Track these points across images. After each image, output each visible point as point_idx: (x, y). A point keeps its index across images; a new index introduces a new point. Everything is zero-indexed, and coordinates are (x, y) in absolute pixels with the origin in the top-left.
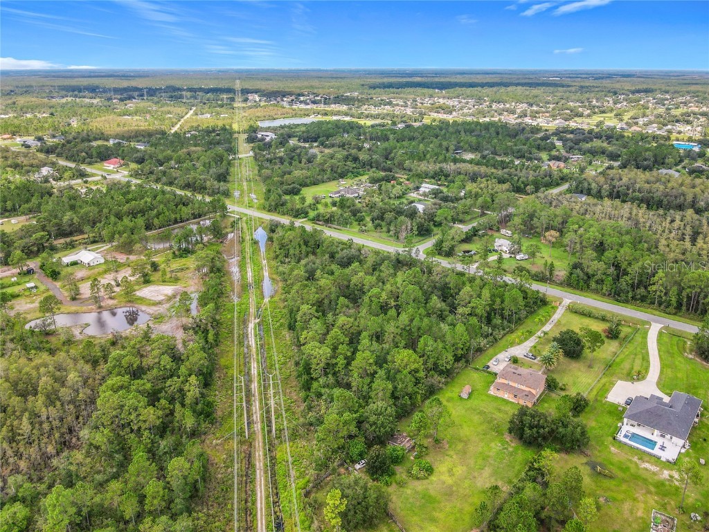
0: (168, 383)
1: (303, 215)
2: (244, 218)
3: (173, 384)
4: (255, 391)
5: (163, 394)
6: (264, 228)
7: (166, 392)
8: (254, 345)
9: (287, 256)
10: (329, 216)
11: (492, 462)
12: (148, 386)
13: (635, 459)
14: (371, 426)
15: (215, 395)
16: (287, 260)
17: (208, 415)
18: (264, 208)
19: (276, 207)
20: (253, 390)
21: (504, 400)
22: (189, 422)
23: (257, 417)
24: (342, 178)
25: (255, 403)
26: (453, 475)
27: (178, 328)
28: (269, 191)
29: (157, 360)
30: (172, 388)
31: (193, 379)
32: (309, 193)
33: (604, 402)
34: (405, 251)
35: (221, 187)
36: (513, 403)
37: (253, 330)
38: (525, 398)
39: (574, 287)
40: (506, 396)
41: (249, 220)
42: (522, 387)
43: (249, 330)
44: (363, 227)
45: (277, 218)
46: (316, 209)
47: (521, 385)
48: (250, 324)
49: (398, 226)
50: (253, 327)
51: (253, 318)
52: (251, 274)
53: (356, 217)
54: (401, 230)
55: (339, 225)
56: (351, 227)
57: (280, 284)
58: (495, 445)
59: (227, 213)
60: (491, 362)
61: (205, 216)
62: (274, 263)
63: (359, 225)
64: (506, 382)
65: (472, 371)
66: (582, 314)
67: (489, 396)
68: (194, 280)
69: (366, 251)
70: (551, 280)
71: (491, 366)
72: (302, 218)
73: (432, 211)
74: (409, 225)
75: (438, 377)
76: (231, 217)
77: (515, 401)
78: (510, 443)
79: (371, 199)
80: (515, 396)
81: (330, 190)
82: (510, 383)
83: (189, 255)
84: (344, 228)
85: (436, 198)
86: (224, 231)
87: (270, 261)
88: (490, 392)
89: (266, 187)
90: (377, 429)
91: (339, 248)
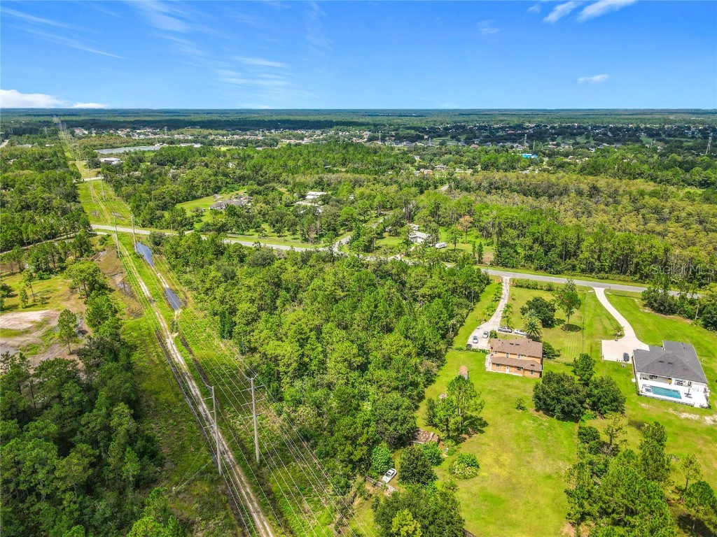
0: (83, 420)
1: (188, 227)
2: (115, 235)
3: (93, 420)
5: (78, 436)
6: (145, 244)
7: (82, 433)
8: (182, 362)
9: (187, 264)
10: (219, 225)
11: (536, 441)
12: (54, 428)
13: (671, 411)
14: (390, 424)
15: (152, 429)
16: (188, 269)
17: (153, 455)
18: (137, 224)
19: (151, 221)
21: (508, 375)
22: (131, 468)
24: (217, 193)
25: (213, 428)
26: (504, 465)
29: (55, 394)
30: (91, 425)
31: (122, 407)
32: (189, 208)
33: (602, 361)
35: (72, 206)
36: (518, 377)
37: (174, 346)
38: (531, 368)
39: (505, 265)
40: (507, 371)
41: (121, 236)
42: (524, 358)
43: (169, 346)
44: (264, 232)
45: (158, 231)
46: (201, 221)
47: (522, 355)
48: (167, 339)
49: (306, 225)
50: (172, 342)
51: (169, 333)
52: (146, 288)
53: (253, 224)
54: (309, 230)
55: (234, 233)
56: (248, 233)
57: (189, 294)
58: (527, 423)
59: (89, 231)
60: (470, 341)
61: (61, 236)
62: (171, 274)
63: (257, 231)
64: (505, 355)
65: (455, 352)
66: (528, 287)
67: (489, 373)
68: (69, 302)
69: (279, 252)
70: (480, 262)
71: (473, 344)
72: (189, 230)
73: (333, 212)
74: (318, 223)
75: (429, 363)
76: (96, 235)
77: (519, 374)
78: (540, 418)
79: (264, 205)
80: (519, 368)
81: (207, 204)
82: (509, 356)
83: (53, 276)
84: (241, 236)
85: (327, 204)
86: (94, 248)
87: (165, 273)
88: (487, 370)
89: (131, 204)
90: (399, 427)
91: (246, 252)
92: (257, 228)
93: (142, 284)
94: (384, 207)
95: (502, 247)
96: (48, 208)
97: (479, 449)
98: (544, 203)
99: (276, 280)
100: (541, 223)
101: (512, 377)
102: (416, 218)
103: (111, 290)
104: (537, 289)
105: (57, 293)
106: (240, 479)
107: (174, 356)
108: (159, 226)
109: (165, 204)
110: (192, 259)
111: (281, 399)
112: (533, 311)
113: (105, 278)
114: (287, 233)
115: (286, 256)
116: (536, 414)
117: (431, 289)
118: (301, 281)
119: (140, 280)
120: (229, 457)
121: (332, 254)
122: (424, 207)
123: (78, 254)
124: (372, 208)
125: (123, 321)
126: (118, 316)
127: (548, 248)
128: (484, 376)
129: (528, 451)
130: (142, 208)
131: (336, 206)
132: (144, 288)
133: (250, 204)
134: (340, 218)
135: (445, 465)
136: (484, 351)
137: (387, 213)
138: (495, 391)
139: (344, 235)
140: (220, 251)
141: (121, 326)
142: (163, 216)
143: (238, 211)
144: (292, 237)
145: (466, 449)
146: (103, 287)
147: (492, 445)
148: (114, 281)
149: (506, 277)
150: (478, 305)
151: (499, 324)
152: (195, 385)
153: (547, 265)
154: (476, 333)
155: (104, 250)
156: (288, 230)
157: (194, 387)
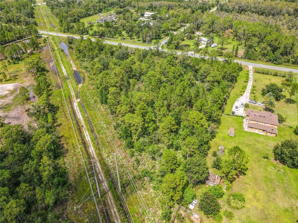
1: (86, 33)
2: (51, 37)
4: (93, 154)
6: (65, 43)
8: (82, 118)
9: (84, 56)
10: (101, 32)
11: (277, 183)
16: (85, 59)
18: (61, 31)
19: (68, 29)
20: (92, 153)
21: (257, 134)
23: (101, 176)
24: (100, 12)
25: (97, 164)
26: (259, 200)
27: (23, 113)
28: (61, 21)
32: (86, 21)
34: (155, 47)
35: (31, 20)
36: (263, 135)
37: (77, 107)
38: (271, 131)
39: (250, 59)
40: (257, 131)
41: (54, 38)
42: (267, 125)
43: (75, 107)
44: (123, 37)
45: (71, 36)
46: (92, 29)
47: (267, 123)
48: (74, 103)
49: (144, 34)
50: (77, 105)
51: (75, 99)
52: (65, 70)
53: (118, 32)
54: (146, 36)
55: (109, 37)
56: (115, 37)
57: (86, 74)
58: (270, 168)
59: (39, 35)
60: (234, 109)
61: (25, 37)
62: (77, 62)
63: (120, 36)
64: (256, 122)
65: (226, 116)
66: (263, 73)
67: (246, 132)
68: (27, 78)
69: (131, 49)
70: (236, 56)
71: (235, 111)
72: (86, 34)
73: (158, 25)
74: (151, 33)
75: (212, 125)
76: (41, 37)
77: (264, 134)
78: (278, 165)
79: (123, 21)
80: (264, 131)
81: (96, 19)
82: (259, 123)
83: (20, 62)
84: (111, 39)
85: (155, 19)
86: (40, 46)
87: (74, 61)
88: (245, 130)
89: (59, 19)
90: (200, 176)
91: (114, 49)
92: (120, 34)
93: (63, 68)
94: (184, 22)
95: (249, 48)
96: (19, 21)
97: (244, 187)
98: (271, 20)
99: (130, 69)
100: (272, 34)
101: (260, 135)
102: (201, 29)
103: (48, 71)
104: (268, 74)
105: (22, 72)
106: (111, 201)
107: (78, 114)
108: (72, 32)
109: (75, 19)
110: (87, 54)
111: (133, 147)
112: (271, 93)
113: (45, 63)
114: (135, 37)
115: (135, 52)
116: (275, 162)
117: (213, 77)
118: (143, 71)
119: (62, 65)
120: (105, 185)
121: (158, 51)
122: (206, 23)
123: (32, 49)
124: (178, 23)
125: (53, 91)
126: (50, 88)
127: (275, 49)
128: (244, 134)
129: (273, 191)
130: (63, 22)
131: (160, 21)
132: (64, 70)
133: (116, 19)
134: (162, 29)
135: (225, 197)
136: (242, 117)
137: (185, 24)
138: (250, 145)
139: (164, 38)
140: (101, 49)
141: (51, 94)
142: (73, 27)
143: (110, 24)
144: (138, 39)
145: (236, 186)
146: (43, 70)
147: (251, 184)
148: (49, 65)
149: (250, 66)
150: (237, 84)
151: (249, 97)
152: (88, 134)
153: (273, 59)
154: (237, 104)
155: (45, 46)
156: (136, 35)
157: (87, 135)
